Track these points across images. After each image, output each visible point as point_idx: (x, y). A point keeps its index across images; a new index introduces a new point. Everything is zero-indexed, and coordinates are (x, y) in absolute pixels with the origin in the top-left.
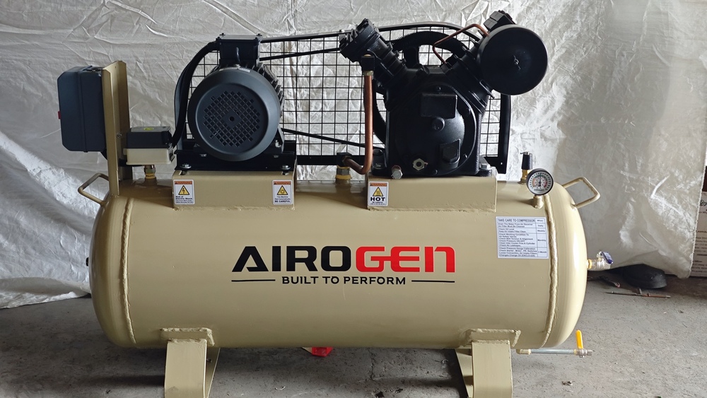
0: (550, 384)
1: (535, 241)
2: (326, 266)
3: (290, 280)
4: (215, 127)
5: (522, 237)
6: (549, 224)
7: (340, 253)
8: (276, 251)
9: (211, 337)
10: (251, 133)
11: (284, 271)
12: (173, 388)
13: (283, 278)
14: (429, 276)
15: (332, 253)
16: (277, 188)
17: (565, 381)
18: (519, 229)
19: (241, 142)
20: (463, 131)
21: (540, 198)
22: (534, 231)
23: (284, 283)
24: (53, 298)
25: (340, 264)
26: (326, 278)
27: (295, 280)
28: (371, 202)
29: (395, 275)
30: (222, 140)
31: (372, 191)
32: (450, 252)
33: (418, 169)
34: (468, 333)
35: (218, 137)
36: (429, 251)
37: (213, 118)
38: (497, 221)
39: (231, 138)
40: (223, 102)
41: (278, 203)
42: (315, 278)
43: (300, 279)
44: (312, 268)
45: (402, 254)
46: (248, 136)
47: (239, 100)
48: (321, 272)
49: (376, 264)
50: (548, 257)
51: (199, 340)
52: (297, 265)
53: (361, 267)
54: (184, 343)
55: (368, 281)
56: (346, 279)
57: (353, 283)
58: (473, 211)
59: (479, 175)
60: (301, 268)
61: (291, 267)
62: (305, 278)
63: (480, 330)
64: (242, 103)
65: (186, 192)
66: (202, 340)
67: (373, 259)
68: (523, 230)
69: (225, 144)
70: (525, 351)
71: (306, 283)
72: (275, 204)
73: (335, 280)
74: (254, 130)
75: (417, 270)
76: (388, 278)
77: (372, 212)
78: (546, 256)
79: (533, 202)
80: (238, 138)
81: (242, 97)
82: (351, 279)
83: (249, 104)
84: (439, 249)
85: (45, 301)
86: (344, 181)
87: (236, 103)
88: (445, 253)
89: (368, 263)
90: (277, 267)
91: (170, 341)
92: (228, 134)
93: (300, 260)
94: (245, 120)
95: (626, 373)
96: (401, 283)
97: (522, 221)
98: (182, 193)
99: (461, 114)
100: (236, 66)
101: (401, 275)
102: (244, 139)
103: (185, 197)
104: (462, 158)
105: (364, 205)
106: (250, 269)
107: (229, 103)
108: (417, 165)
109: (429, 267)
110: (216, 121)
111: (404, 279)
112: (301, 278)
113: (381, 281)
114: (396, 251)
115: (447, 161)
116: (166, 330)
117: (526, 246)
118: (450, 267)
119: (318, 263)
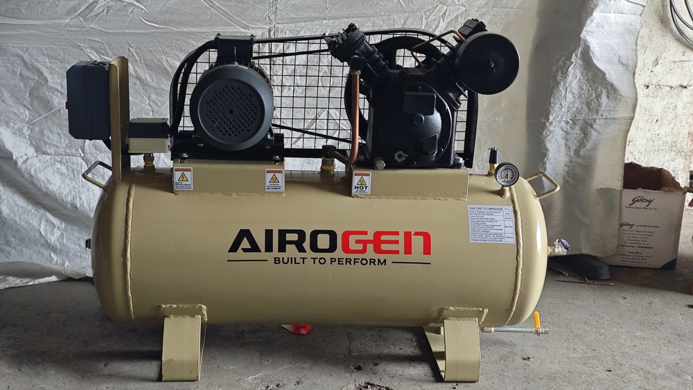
0: (511, 359)
1: (502, 227)
2: (314, 247)
3: (281, 260)
4: (216, 119)
5: (491, 223)
6: (515, 212)
7: (327, 236)
8: (269, 233)
9: (205, 313)
10: (249, 125)
11: (275, 251)
12: (170, 361)
13: (275, 258)
14: (408, 258)
15: (320, 236)
16: (269, 176)
17: (525, 357)
18: (488, 217)
19: (239, 133)
20: (440, 127)
21: (507, 189)
22: (502, 218)
23: (275, 263)
24: (37, 282)
25: (327, 246)
26: (314, 259)
27: (286, 261)
28: (355, 190)
29: (377, 256)
30: (221, 131)
31: (356, 180)
32: (427, 237)
33: (399, 160)
34: (441, 311)
35: (218, 128)
36: (408, 236)
37: (214, 110)
38: (469, 209)
39: (230, 129)
40: (223, 96)
41: (270, 190)
42: (304, 259)
43: (290, 259)
44: (301, 250)
45: (384, 238)
46: (246, 127)
47: (238, 94)
48: (309, 254)
49: (360, 247)
50: (515, 242)
51: (194, 316)
52: (288, 246)
53: (346, 249)
54: (180, 318)
55: (352, 262)
56: (332, 260)
57: (339, 264)
58: (447, 200)
59: (452, 167)
60: (291, 250)
61: (282, 249)
62: (295, 258)
63: (452, 308)
64: (241, 97)
65: (185, 179)
66: (197, 316)
67: (358, 242)
68: (492, 217)
69: (224, 134)
70: (489, 329)
71: (295, 263)
72: (267, 190)
73: (322, 261)
74: (252, 122)
75: (397, 252)
76: (371, 260)
77: (355, 199)
78: (513, 241)
79: (500, 193)
80: (236, 129)
81: (242, 92)
82: (337, 260)
83: (247, 98)
84: (417, 234)
85: (30, 284)
86: (329, 171)
87: (235, 97)
88: (421, 238)
89: (353, 245)
90: (269, 248)
91: (167, 316)
92: (227, 126)
93: (291, 242)
94: (244, 113)
95: (579, 350)
96: (382, 264)
97: (491, 209)
98: (181, 179)
99: (438, 111)
100: (234, 64)
101: (382, 257)
102: (242, 130)
103: (184, 183)
104: (439, 151)
105: (348, 193)
106: (245, 250)
107: (229, 97)
108: (399, 156)
109: (408, 250)
110: (216, 113)
111: (385, 261)
112: (292, 258)
113: (364, 262)
114: (378, 235)
115: (426, 154)
116: (164, 306)
117: (495, 231)
118: (427, 250)
119: (307, 245)
